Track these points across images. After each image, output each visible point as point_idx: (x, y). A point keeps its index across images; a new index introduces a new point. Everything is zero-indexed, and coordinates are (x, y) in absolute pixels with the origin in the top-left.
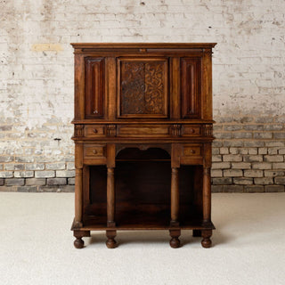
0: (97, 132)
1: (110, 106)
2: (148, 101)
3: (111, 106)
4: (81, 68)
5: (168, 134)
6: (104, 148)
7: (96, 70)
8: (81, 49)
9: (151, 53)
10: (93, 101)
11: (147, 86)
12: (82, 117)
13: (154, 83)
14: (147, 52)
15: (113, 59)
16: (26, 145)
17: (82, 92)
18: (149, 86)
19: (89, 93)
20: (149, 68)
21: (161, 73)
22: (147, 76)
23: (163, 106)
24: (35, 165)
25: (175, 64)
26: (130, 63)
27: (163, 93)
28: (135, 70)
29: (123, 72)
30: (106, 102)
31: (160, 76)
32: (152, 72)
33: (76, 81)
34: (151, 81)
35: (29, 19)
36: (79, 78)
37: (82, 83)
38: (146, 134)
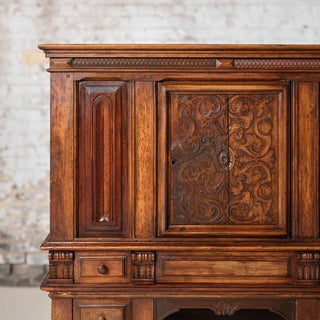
0: (106, 270)
1: (141, 204)
2: (235, 191)
3: (143, 206)
4: (67, 108)
5: (288, 276)
6: (124, 310)
7: (105, 113)
8: (66, 61)
9: (244, 70)
10: (98, 192)
11: (233, 153)
12: (70, 232)
13: (252, 147)
14: (234, 69)
15: (149, 86)
16: (12, 211)
17: (69, 169)
18: (241, 153)
19: (87, 172)
20: (239, 108)
21: (270, 121)
22: (233, 128)
23: (274, 204)
24: (27, 244)
25: (306, 98)
26: (190, 94)
27: (274, 173)
28: (204, 114)
29: (174, 119)
30: (131, 193)
31: (266, 128)
32: (248, 119)
33: (55, 141)
34: (243, 140)
35: (18, 14)
36: (62, 135)
37: (68, 146)
38: (232, 275)
